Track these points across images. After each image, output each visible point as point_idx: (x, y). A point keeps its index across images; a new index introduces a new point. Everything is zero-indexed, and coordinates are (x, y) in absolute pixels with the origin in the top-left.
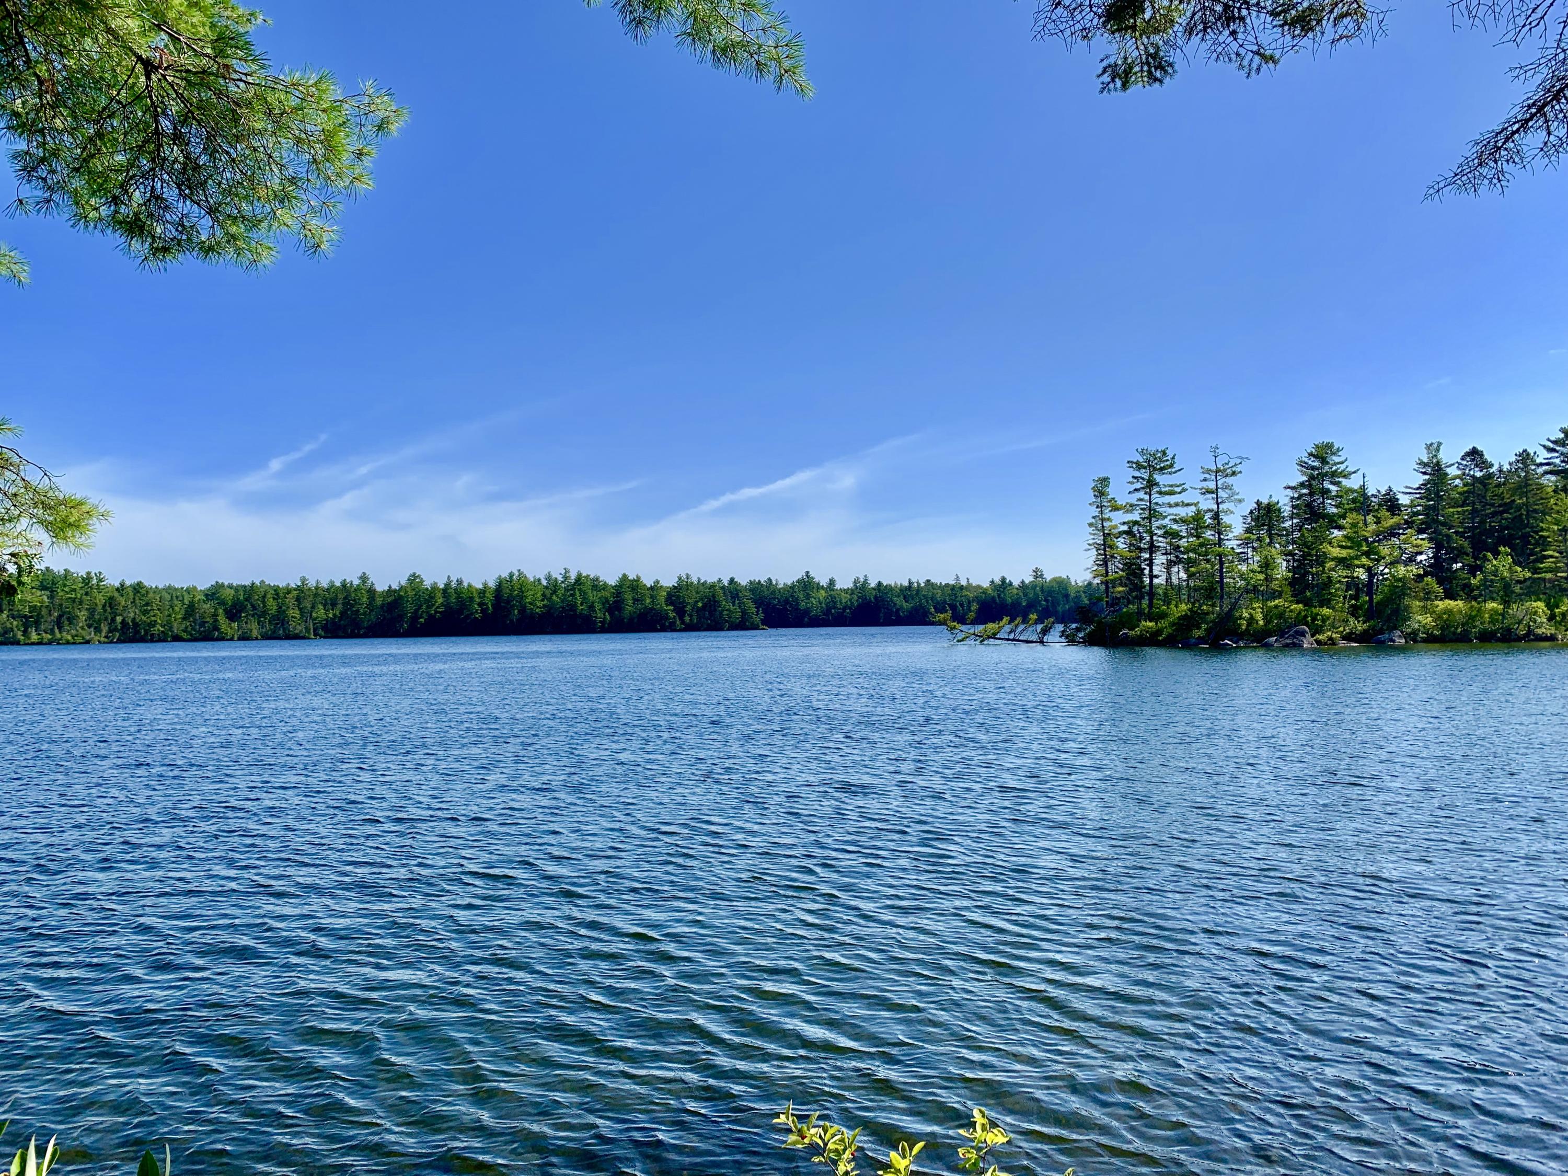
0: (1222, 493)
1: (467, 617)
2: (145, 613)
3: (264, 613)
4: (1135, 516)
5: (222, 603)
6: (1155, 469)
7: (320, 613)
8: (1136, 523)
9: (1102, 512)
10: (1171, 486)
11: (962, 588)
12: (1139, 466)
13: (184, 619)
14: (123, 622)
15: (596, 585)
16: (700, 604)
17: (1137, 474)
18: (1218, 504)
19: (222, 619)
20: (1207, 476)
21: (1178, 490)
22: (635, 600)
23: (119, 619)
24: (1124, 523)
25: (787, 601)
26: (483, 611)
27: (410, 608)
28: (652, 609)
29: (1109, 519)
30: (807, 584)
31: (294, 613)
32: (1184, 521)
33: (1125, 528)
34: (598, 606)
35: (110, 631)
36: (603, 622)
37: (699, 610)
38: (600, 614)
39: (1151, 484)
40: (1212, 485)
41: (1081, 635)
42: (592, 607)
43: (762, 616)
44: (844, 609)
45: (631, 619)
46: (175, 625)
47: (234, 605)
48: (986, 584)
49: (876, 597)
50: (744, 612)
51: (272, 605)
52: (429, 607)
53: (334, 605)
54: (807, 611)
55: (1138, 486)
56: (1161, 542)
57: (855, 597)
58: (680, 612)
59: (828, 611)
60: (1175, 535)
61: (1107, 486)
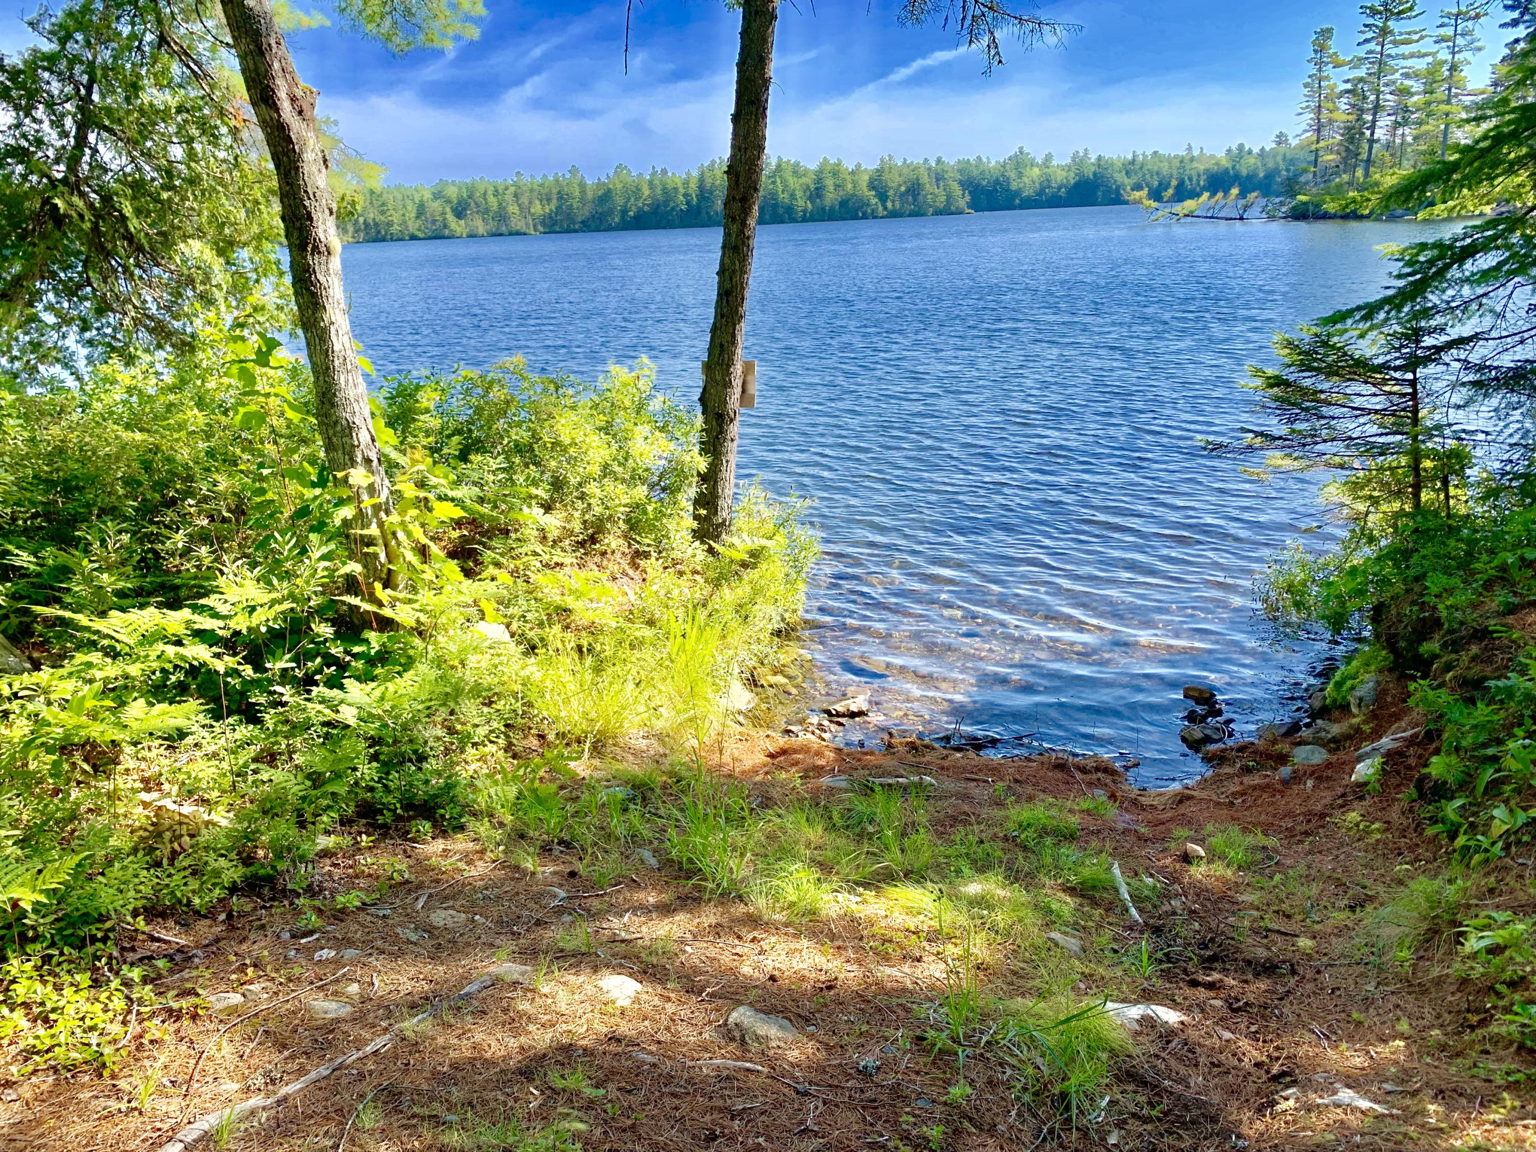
0: (1460, 41)
1: (673, 209)
2: (383, 213)
3: (487, 211)
4: (1362, 72)
5: (448, 201)
6: (1392, 14)
7: (538, 208)
8: (1361, 80)
9: (1320, 70)
10: (1409, 33)
11: (1192, 159)
12: (1374, 12)
13: (417, 218)
14: (365, 222)
15: (797, 171)
16: (903, 189)
17: (1370, 21)
18: (1454, 53)
19: (450, 217)
20: (1446, 20)
21: (1415, 37)
22: (837, 186)
23: (361, 220)
24: (1347, 81)
25: (997, 182)
26: (688, 203)
27: (619, 201)
28: (854, 195)
29: (1327, 78)
30: (1019, 161)
31: (513, 209)
32: (1416, 75)
33: (1349, 86)
34: (799, 194)
35: (357, 231)
36: (805, 211)
37: (902, 195)
38: (801, 203)
39: (1384, 32)
40: (1450, 31)
41: (1284, 209)
42: (793, 196)
43: (968, 198)
44: (1059, 188)
45: (832, 208)
46: (410, 224)
47: (459, 203)
48: (1221, 154)
49: (1095, 174)
50: (949, 197)
51: (493, 201)
52: (637, 200)
53: (549, 200)
54: (1018, 193)
55: (1370, 35)
56: (1389, 100)
57: (1072, 175)
58: (883, 197)
59: (1041, 192)
60: (1405, 92)
61: (1330, 38)
